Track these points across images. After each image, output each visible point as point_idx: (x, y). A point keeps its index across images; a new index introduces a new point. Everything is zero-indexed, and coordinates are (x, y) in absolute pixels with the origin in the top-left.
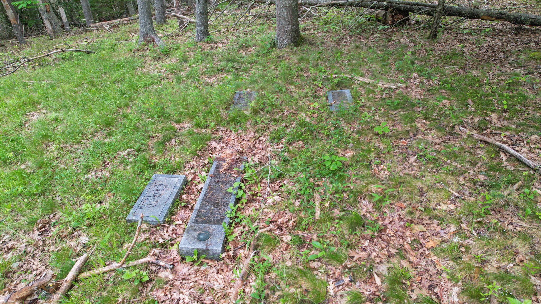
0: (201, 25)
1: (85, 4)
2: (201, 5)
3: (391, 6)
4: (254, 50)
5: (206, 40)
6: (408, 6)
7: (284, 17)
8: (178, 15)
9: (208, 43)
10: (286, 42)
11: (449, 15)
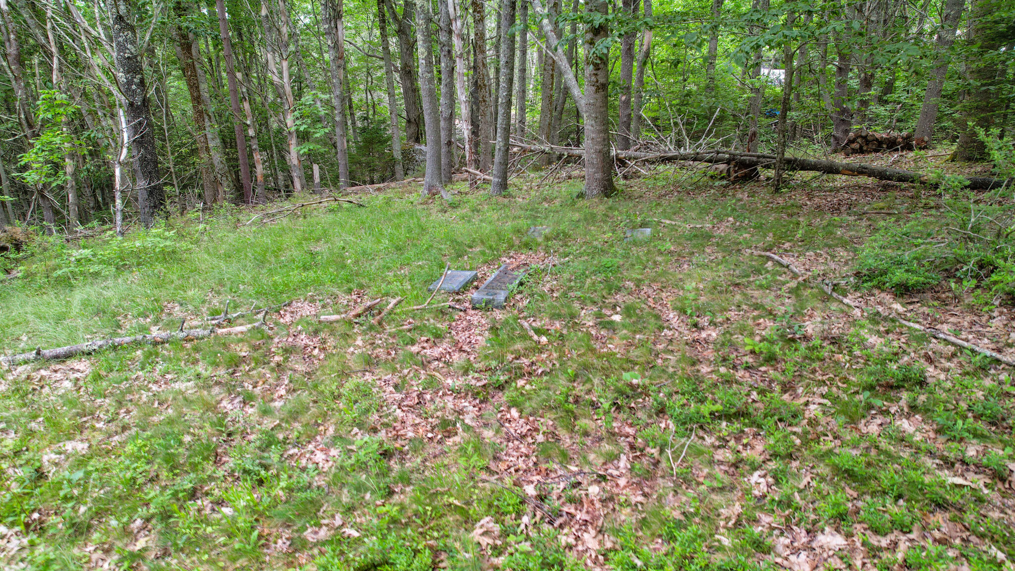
0: (499, 177)
1: (344, 162)
2: (501, 153)
3: (734, 159)
4: (557, 202)
5: (503, 193)
6: (755, 159)
7: (593, 164)
8: (470, 170)
9: (504, 197)
10: (595, 192)
11: (803, 169)
